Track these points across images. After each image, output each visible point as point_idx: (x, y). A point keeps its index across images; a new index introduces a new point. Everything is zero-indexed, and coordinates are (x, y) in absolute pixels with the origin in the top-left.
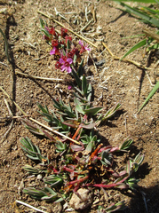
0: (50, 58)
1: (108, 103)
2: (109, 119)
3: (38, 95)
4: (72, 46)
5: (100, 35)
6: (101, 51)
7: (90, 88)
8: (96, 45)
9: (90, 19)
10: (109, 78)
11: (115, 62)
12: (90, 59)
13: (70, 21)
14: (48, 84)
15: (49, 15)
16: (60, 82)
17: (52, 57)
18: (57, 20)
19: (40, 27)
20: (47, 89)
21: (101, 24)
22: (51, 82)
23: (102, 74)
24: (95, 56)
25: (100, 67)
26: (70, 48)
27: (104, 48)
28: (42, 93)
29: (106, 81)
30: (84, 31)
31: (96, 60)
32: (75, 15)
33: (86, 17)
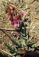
0: (8, 19)
1: (36, 39)
2: (38, 47)
3: (4, 37)
4: (17, 14)
5: (28, 9)
6: (29, 15)
7: (27, 32)
8: (26, 13)
9: (22, 3)
10: (34, 27)
11: (35, 20)
12: (25, 19)
13: (15, 4)
14: (8, 31)
15: (6, 2)
16: (13, 30)
17: (9, 19)
18: (10, 4)
19: (3, 7)
20: (7, 34)
21: (27, 4)
22: (9, 30)
23: (31, 25)
24: (27, 18)
25: (30, 22)
26: (16, 15)
27: (30, 14)
28: (5, 36)
29: (33, 29)
30: (21, 7)
31: (27, 19)
32: (17, 1)
33: (21, 2)
